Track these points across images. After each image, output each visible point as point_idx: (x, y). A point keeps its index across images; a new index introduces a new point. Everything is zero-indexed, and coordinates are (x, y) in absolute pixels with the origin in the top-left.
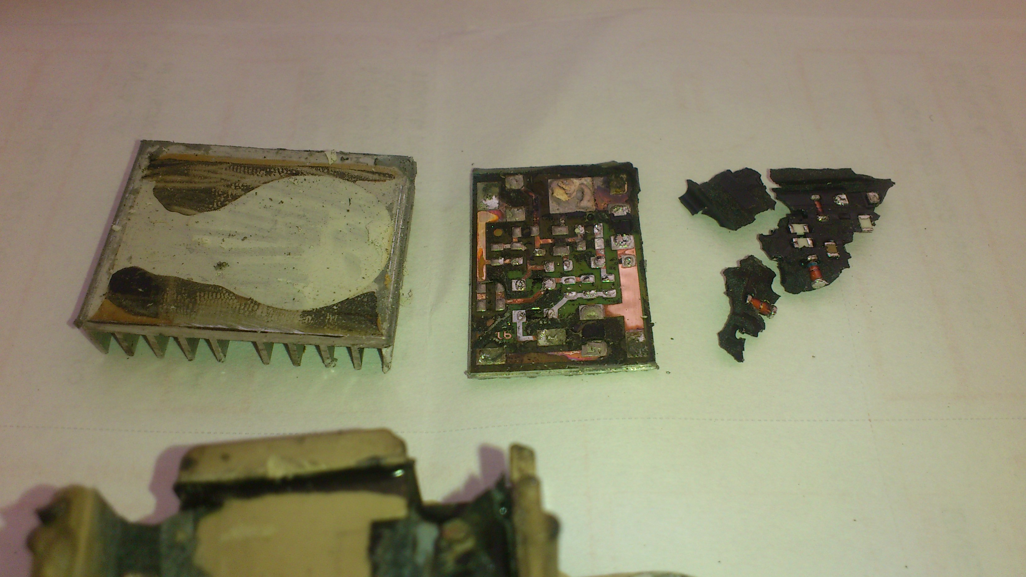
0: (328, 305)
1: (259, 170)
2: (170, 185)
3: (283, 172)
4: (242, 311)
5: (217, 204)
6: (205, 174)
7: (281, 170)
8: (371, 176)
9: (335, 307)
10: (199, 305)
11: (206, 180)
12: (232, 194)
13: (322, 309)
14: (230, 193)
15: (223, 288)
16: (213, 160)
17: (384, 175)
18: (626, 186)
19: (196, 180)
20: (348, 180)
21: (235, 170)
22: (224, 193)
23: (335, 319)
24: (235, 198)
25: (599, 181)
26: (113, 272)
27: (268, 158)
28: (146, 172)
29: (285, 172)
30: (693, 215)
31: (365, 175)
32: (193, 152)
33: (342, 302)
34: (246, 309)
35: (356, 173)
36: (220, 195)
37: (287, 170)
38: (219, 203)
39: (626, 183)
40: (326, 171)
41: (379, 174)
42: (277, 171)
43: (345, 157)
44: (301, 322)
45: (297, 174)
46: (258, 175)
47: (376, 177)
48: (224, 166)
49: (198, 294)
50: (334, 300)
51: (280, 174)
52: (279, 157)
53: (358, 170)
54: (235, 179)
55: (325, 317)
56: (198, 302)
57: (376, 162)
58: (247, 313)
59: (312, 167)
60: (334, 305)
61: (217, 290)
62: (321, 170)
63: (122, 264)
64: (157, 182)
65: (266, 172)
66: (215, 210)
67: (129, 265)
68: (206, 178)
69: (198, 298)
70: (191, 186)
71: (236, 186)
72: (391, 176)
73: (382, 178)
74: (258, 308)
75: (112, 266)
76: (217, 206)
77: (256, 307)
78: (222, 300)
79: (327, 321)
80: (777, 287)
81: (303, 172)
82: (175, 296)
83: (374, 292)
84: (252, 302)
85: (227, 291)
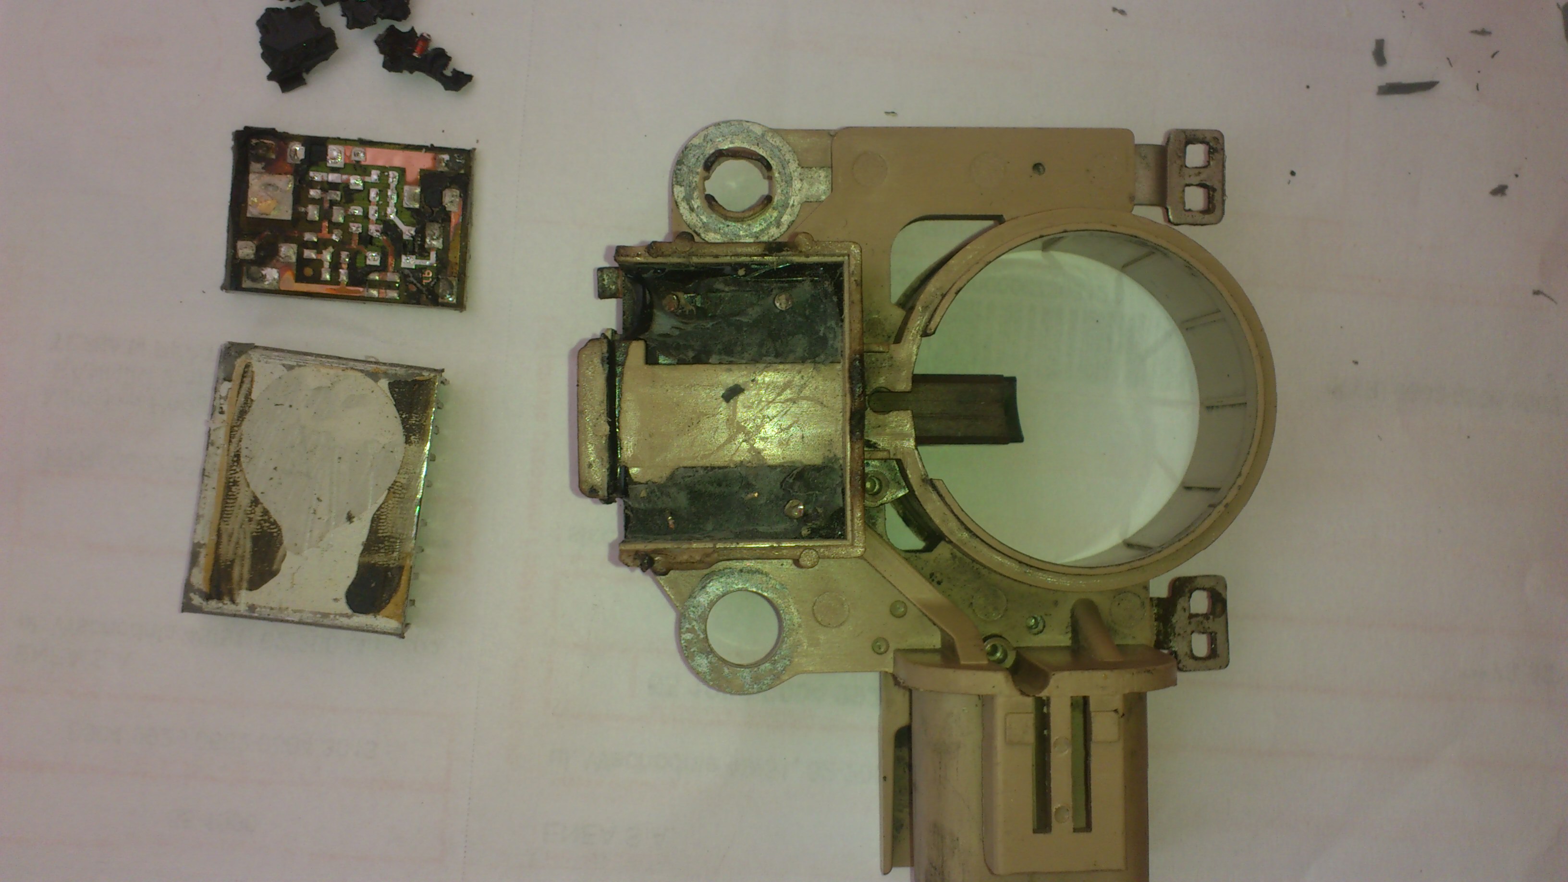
0: (400, 422)
1: (230, 493)
2: (246, 576)
3: (235, 470)
4: (402, 496)
5: (273, 529)
6: (233, 545)
7: (232, 472)
8: (245, 386)
9: (404, 416)
10: (392, 533)
11: (241, 542)
12: (262, 516)
13: (404, 427)
14: (260, 518)
15: (375, 514)
16: (215, 537)
17: (245, 372)
18: (266, 141)
19: (240, 552)
20: (250, 407)
21: (229, 516)
22: (259, 523)
23: (416, 416)
24: (266, 512)
25: (255, 166)
26: (349, 612)
27: (215, 485)
28: (226, 600)
29: (234, 468)
30: (306, 84)
31: (244, 391)
32: (202, 558)
33: (398, 410)
34: (400, 492)
35: (242, 399)
36: (262, 527)
37: (231, 466)
38: (272, 527)
39: (262, 140)
40: (236, 429)
41: (243, 377)
42: (234, 475)
43: (218, 410)
44: (418, 445)
45: (238, 456)
46: (238, 493)
47: (247, 380)
48: (223, 526)
49: (380, 535)
50: (396, 417)
51: (237, 472)
52: (215, 475)
53: (238, 397)
54: (241, 515)
55: (414, 424)
56: (388, 534)
57: (228, 379)
58: (404, 491)
59: (230, 441)
60: (401, 417)
61: (376, 520)
62: (234, 433)
63: (343, 607)
64: (240, 589)
65: (233, 486)
66: (280, 530)
67: (343, 601)
68: (237, 543)
69: (384, 535)
70: (248, 555)
71: (252, 513)
72: (248, 366)
73: (249, 374)
74: (400, 482)
75: (342, 615)
76: (275, 528)
77: (397, 484)
78: (388, 513)
79: (417, 423)
80: (403, 27)
81: (235, 450)
82: (381, 554)
83: (389, 384)
84: (393, 488)
85: (378, 510)
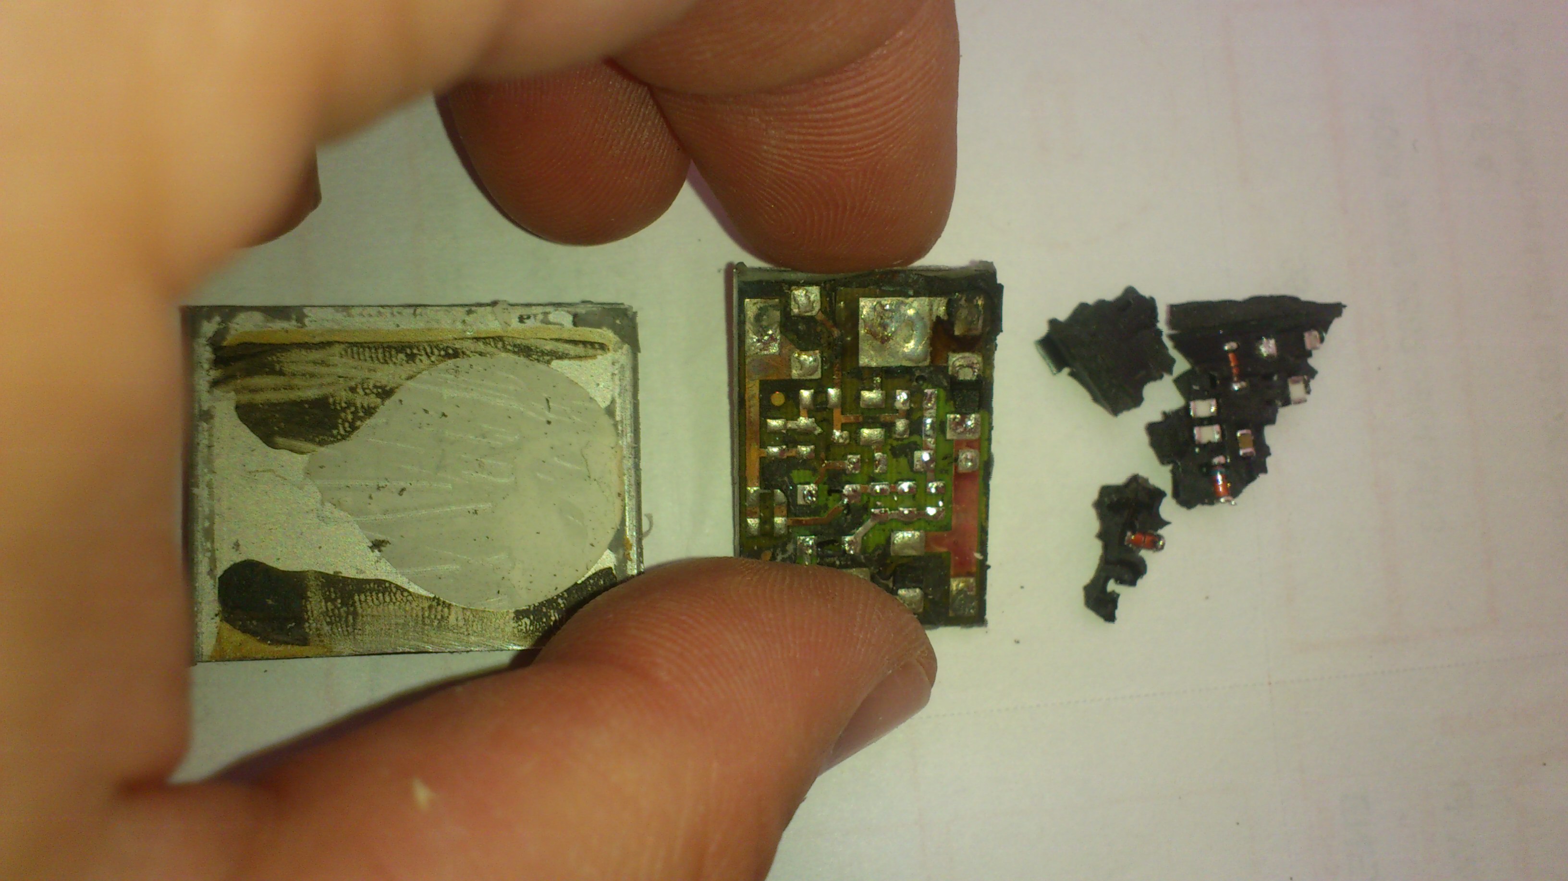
0: (550, 597)
1: (393, 352)
2: (259, 398)
3: (432, 353)
5: (344, 428)
6: (310, 368)
7: (429, 350)
8: (571, 349)
9: (560, 601)
11: (314, 381)
12: (363, 407)
13: (542, 604)
14: (359, 405)
15: (390, 583)
16: (317, 340)
17: (592, 344)
19: (297, 381)
20: (538, 361)
21: (356, 356)
22: (350, 404)
24: (370, 412)
26: (219, 572)
27: (402, 326)
28: (215, 374)
29: (436, 352)
30: (1056, 372)
31: (562, 347)
32: (279, 325)
35: (549, 346)
36: (344, 410)
37: (437, 347)
38: (347, 425)
40: (500, 345)
41: (585, 343)
42: (423, 352)
43: (525, 313)
44: (516, 631)
45: (456, 354)
46: (395, 363)
47: (580, 350)
48: (337, 349)
49: (356, 598)
50: (556, 588)
51: (429, 357)
52: (420, 324)
53: (551, 339)
54: (360, 375)
56: (360, 611)
57: (577, 320)
59: (477, 339)
61: (381, 586)
62: (492, 343)
63: (227, 559)
64: (237, 391)
65: (407, 355)
67: (238, 558)
68: (312, 376)
69: (358, 604)
70: (294, 395)
71: (364, 389)
72: (603, 347)
73: (591, 352)
74: (449, 614)
75: (213, 561)
76: (346, 431)
77: (446, 610)
78: (394, 603)
81: (464, 350)
82: (323, 604)
83: (610, 568)
84: (438, 604)
85: (398, 587)
